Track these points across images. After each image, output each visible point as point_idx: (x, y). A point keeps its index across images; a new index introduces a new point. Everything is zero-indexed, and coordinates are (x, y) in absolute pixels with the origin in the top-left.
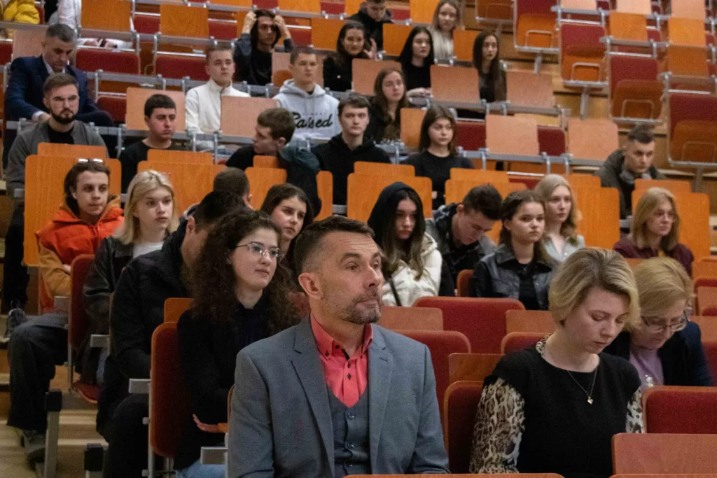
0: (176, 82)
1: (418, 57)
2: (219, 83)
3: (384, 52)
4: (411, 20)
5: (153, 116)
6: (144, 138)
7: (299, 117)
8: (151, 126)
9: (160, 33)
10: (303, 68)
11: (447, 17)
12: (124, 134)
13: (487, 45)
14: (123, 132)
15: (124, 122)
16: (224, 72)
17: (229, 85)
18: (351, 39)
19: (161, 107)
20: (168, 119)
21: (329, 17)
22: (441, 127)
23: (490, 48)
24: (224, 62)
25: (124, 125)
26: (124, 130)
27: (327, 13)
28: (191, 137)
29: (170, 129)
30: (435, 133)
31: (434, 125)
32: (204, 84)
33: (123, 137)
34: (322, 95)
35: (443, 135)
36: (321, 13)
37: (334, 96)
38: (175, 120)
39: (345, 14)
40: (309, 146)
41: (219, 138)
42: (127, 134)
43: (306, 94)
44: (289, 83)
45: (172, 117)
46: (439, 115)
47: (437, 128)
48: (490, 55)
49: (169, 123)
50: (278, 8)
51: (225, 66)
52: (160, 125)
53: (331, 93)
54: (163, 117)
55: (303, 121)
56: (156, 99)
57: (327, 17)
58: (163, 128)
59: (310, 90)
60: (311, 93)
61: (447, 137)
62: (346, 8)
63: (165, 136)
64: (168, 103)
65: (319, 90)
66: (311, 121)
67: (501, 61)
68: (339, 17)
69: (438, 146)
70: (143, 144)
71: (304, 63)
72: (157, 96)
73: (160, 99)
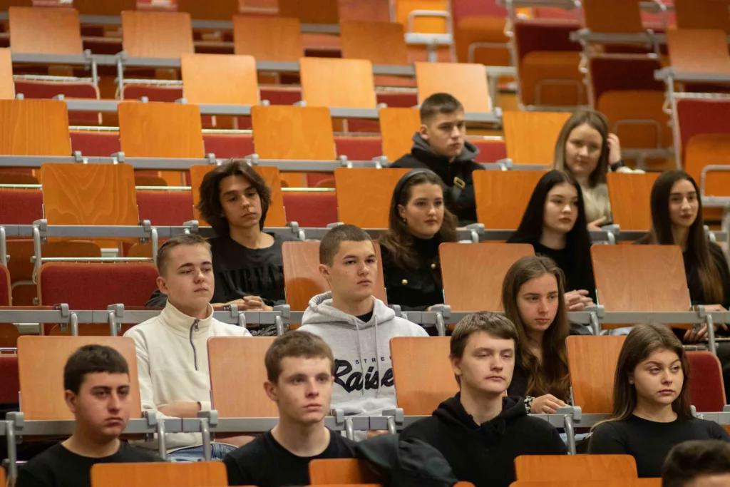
0: (98, 316)
1: (554, 231)
2: (186, 309)
3: (481, 225)
4: (509, 160)
5: (85, 389)
6: (65, 437)
7: (350, 368)
8: (79, 410)
9: (44, 220)
10: (351, 270)
11: (584, 151)
12: (20, 433)
13: (678, 198)
14: (16, 428)
15: (16, 407)
16: (199, 286)
17: (207, 315)
18: (422, 203)
19: (101, 370)
20: (114, 393)
21: (354, 165)
22: (660, 367)
23: (686, 204)
24: (198, 269)
25: (18, 414)
26: (18, 424)
27: (349, 159)
28: (156, 427)
29: (120, 415)
30: (649, 380)
31: (644, 363)
32: (157, 315)
33: (17, 437)
34: (390, 320)
35: (666, 383)
36: (338, 159)
37: (410, 319)
38: (129, 398)
39: (384, 158)
40: (393, 428)
41: (211, 425)
42: (26, 432)
43: (359, 322)
44: (319, 302)
45: (122, 391)
46: (654, 344)
47: (651, 371)
48: (687, 216)
49: (118, 404)
50: (255, 156)
51: (201, 275)
52: (99, 408)
53: (404, 314)
54: (104, 391)
55: (358, 375)
56: (88, 355)
57: (350, 166)
58: (105, 414)
59: (365, 311)
60: (367, 317)
61: (672, 387)
62: (385, 146)
63: (109, 430)
64: (113, 363)
65: (383, 310)
66: (373, 374)
67: (706, 227)
68: (374, 165)
69: (655, 405)
70: (63, 449)
71: (352, 260)
72: (90, 348)
73: (99, 353)
